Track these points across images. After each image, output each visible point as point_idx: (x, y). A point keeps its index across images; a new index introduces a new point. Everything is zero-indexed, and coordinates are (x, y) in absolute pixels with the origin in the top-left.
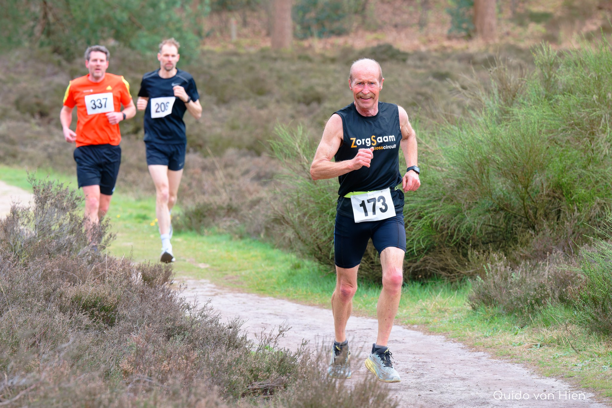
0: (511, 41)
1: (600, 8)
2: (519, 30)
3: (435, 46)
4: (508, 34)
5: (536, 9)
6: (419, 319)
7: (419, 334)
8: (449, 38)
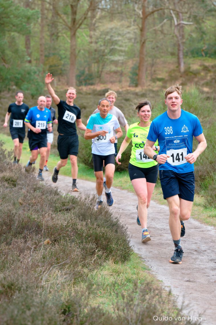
0: (151, 88)
1: (181, 77)
2: (153, 84)
3: (124, 89)
4: (149, 85)
5: (159, 77)
6: (119, 185)
7: (119, 190)
8: (129, 86)
